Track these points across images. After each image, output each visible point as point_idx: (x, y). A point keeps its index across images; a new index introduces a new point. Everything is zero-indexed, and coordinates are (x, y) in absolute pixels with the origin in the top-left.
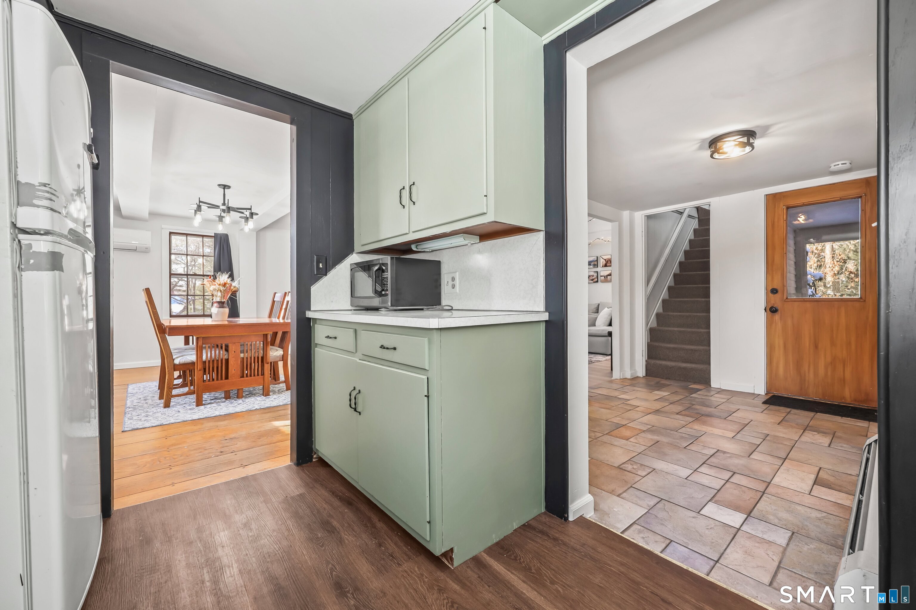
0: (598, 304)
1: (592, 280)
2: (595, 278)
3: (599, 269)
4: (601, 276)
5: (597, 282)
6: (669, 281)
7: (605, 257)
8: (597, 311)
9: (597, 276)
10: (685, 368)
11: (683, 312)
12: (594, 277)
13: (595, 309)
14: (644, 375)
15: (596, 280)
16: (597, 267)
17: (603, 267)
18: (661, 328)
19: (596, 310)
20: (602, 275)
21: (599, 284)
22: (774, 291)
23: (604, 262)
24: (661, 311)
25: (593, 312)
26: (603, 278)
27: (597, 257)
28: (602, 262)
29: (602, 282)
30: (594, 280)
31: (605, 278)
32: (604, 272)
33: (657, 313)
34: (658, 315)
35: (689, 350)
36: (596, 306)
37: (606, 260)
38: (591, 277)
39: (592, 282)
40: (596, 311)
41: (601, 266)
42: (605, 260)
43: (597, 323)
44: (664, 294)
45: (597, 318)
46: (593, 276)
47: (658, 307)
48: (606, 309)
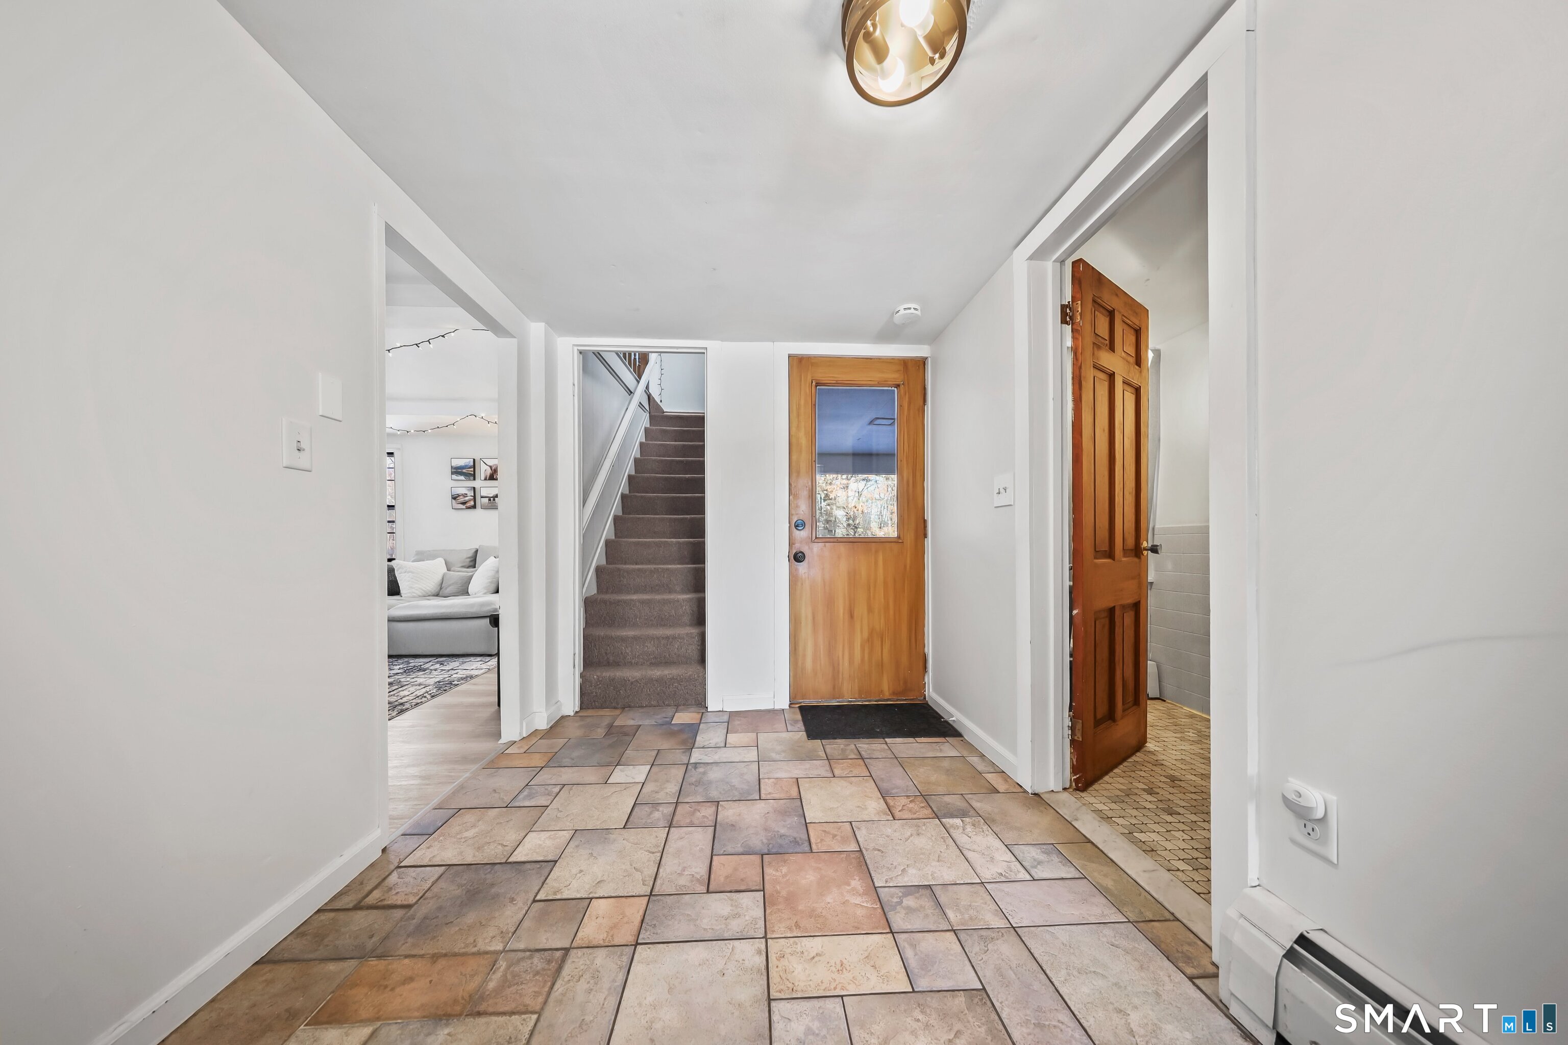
0: (474, 550)
1: (464, 503)
2: (470, 500)
3: (477, 484)
4: (482, 497)
5: (474, 507)
6: (615, 507)
7: (491, 462)
8: (473, 563)
9: (474, 496)
10: (660, 680)
11: (642, 563)
12: (467, 498)
13: (469, 560)
14: (577, 709)
15: (472, 503)
16: (474, 479)
17: (485, 479)
18: (607, 597)
19: (471, 561)
20: (483, 494)
21: (479, 511)
22: (798, 525)
23: (489, 472)
24: (603, 562)
25: (463, 567)
26: (486, 500)
27: (474, 460)
28: (483, 470)
29: (484, 507)
30: (468, 505)
31: (490, 500)
32: (486, 489)
33: (597, 566)
34: (599, 570)
35: (663, 638)
36: (471, 554)
37: (493, 468)
38: (461, 497)
39: (464, 507)
40: (471, 564)
41: (483, 478)
42: (491, 467)
43: (471, 589)
44: (607, 530)
45: (471, 577)
46: (465, 495)
47: (598, 557)
48: (492, 558)
